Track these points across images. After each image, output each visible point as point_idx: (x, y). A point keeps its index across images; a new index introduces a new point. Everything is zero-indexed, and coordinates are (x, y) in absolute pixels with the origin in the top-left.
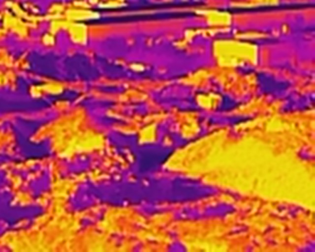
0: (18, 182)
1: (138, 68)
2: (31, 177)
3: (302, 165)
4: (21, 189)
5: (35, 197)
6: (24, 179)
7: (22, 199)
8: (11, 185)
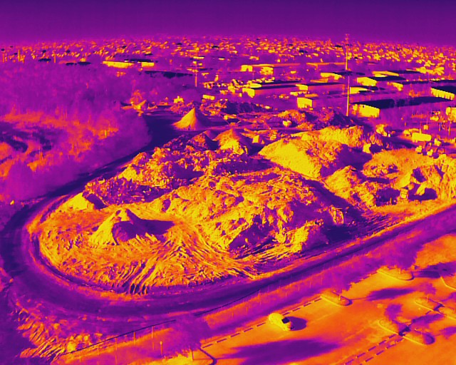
0: (196, 161)
1: (268, 107)
2: (202, 159)
3: (307, 157)
4: (198, 164)
5: (202, 168)
6: (199, 160)
7: (197, 168)
8: (194, 163)
